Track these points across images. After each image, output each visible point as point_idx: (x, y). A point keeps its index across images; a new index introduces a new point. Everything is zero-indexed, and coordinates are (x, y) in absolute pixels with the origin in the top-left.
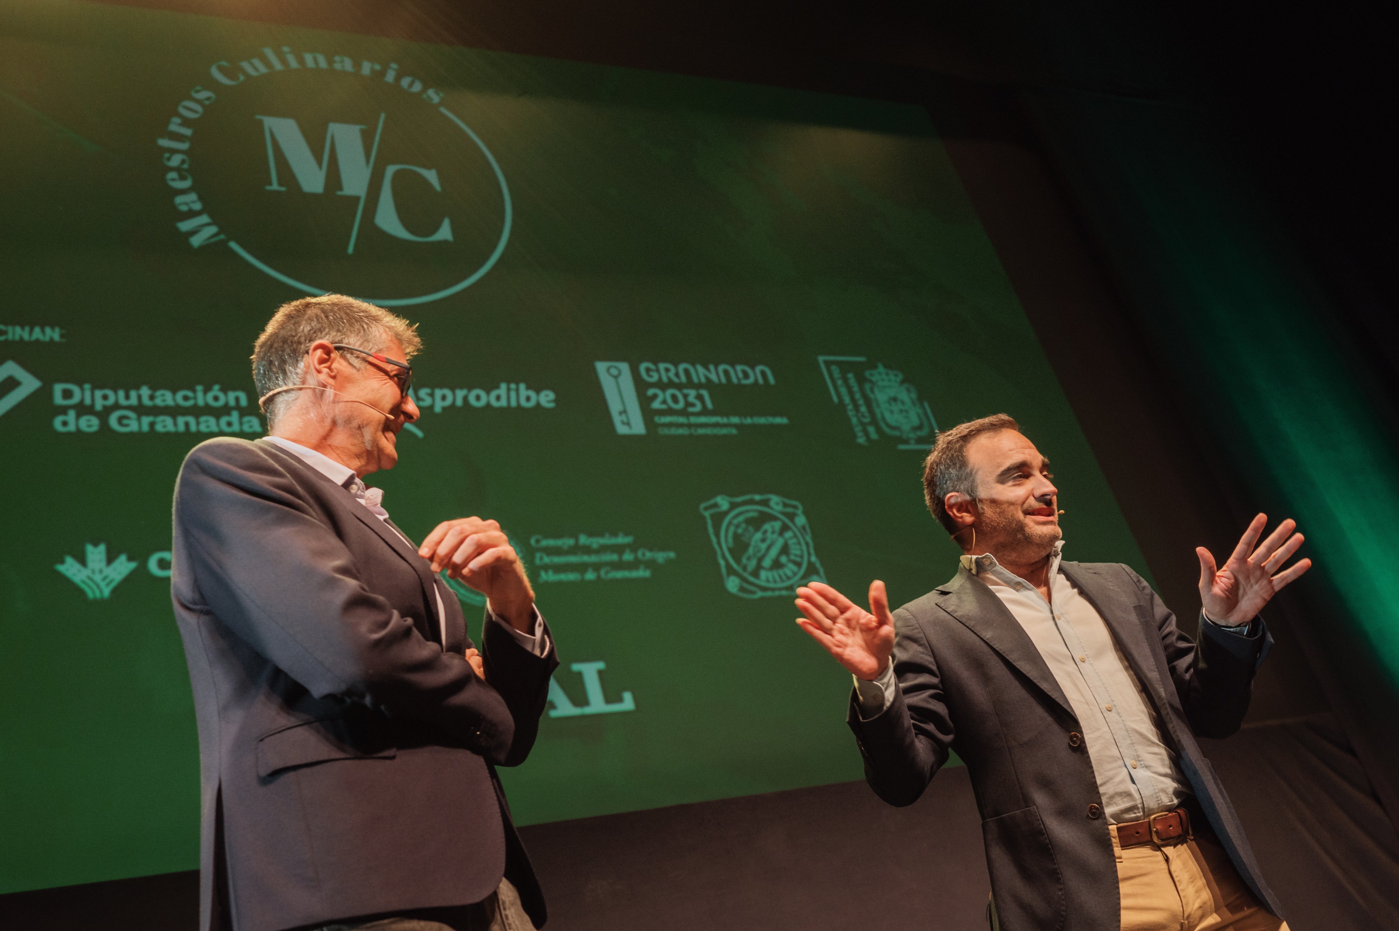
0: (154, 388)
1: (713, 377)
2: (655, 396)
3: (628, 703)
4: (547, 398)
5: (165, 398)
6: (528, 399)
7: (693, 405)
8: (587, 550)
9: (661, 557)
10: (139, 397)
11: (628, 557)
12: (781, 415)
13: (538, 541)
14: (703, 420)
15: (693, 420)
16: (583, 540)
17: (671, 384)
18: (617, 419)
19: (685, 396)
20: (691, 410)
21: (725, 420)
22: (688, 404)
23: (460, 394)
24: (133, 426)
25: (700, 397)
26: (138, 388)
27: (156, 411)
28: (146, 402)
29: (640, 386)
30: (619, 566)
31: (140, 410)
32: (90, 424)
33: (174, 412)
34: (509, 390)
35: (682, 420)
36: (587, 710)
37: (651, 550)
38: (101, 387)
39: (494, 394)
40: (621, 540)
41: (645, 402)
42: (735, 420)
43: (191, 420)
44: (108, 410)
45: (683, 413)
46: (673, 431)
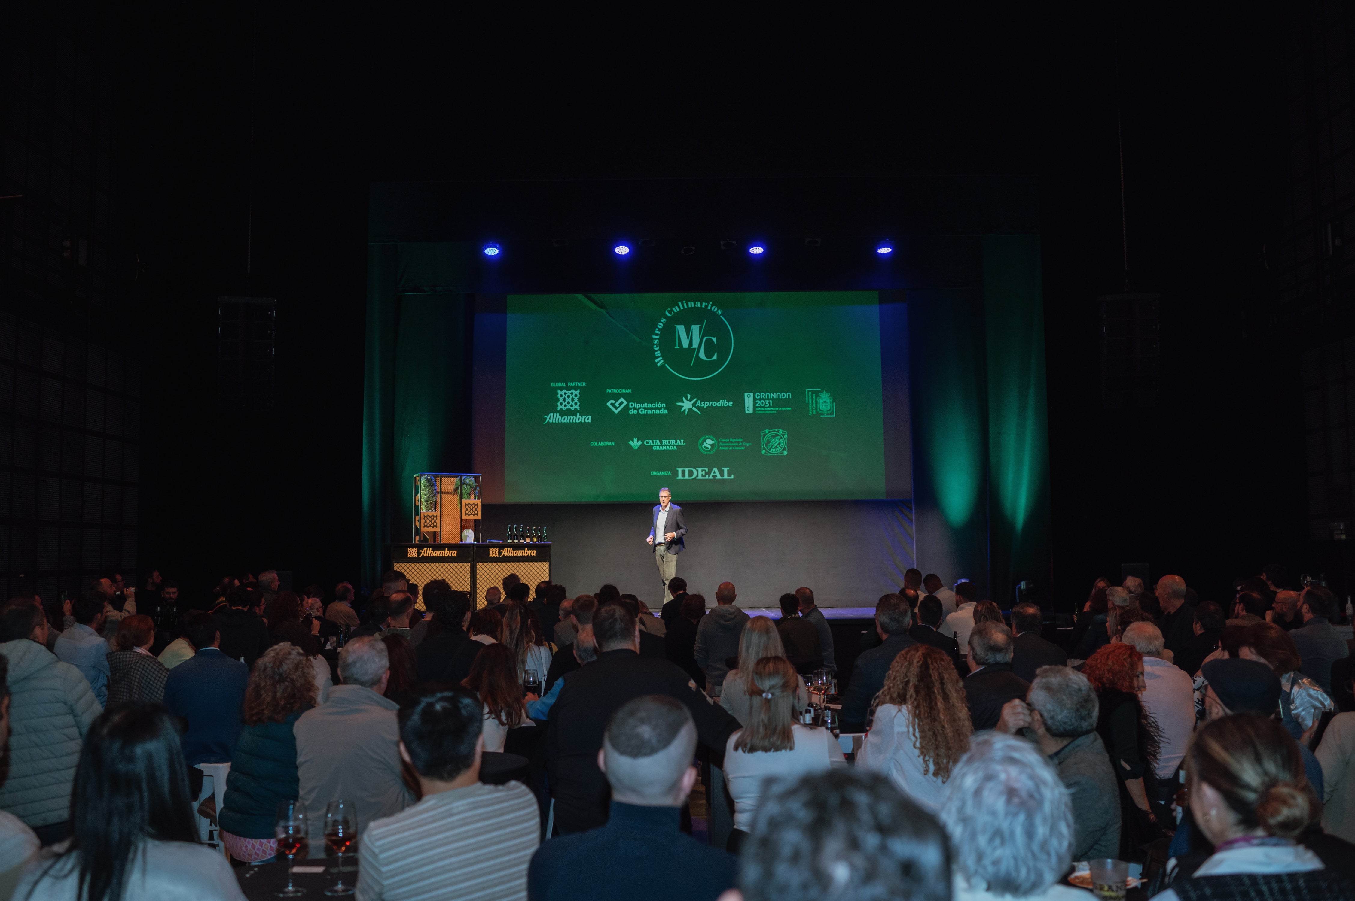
0: (648, 403)
1: (775, 397)
2: (758, 402)
3: (732, 477)
4: (731, 404)
5: (650, 406)
6: (726, 404)
7: (767, 405)
8: (731, 442)
9: (748, 444)
10: (645, 405)
11: (740, 444)
12: (790, 407)
13: (721, 440)
14: (768, 409)
15: (766, 409)
16: (731, 440)
17: (763, 399)
18: (746, 409)
19: (765, 402)
20: (766, 406)
21: (774, 409)
22: (766, 405)
23: (711, 403)
24: (643, 412)
25: (769, 403)
26: (645, 403)
27: (648, 409)
28: (646, 407)
29: (755, 399)
30: (737, 446)
31: (645, 408)
32: (636, 412)
33: (651, 409)
34: (722, 401)
35: (763, 409)
36: (723, 478)
37: (746, 443)
38: (638, 403)
39: (718, 403)
40: (740, 440)
41: (755, 403)
42: (777, 409)
43: (654, 411)
44: (639, 408)
45: (764, 407)
46: (760, 412)
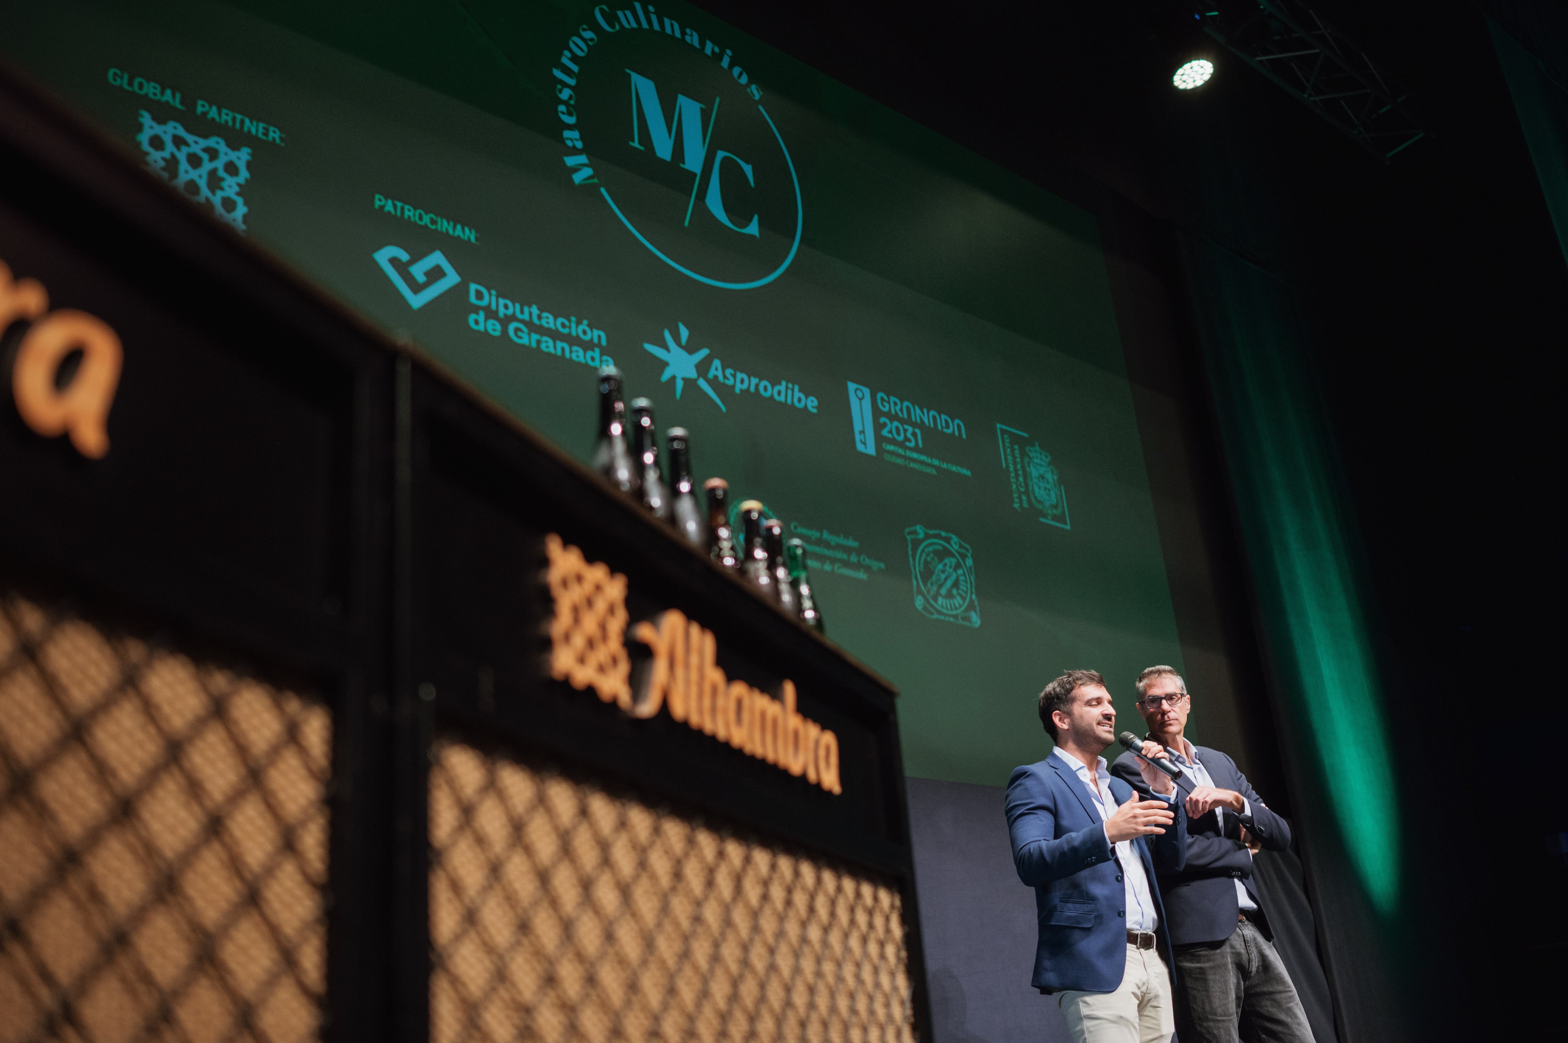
0: (541, 310)
1: (926, 420)
2: (885, 425)
4: (812, 403)
5: (549, 321)
6: (800, 400)
7: (910, 441)
8: (827, 545)
9: (875, 565)
10: (531, 314)
11: (854, 559)
13: (796, 527)
14: (915, 455)
15: (908, 453)
16: (826, 535)
17: (896, 417)
18: (858, 437)
19: (905, 431)
20: (908, 444)
21: (929, 461)
22: (906, 439)
23: (754, 381)
24: (525, 341)
26: (530, 306)
27: (542, 331)
28: (535, 320)
29: (877, 413)
30: (846, 564)
31: (532, 327)
32: (494, 328)
33: (555, 335)
34: (787, 388)
35: (901, 451)
37: (869, 558)
38: (504, 297)
39: (777, 388)
40: (851, 543)
41: (878, 427)
42: (936, 462)
43: (565, 346)
44: (508, 319)
45: (901, 445)
46: (894, 459)
